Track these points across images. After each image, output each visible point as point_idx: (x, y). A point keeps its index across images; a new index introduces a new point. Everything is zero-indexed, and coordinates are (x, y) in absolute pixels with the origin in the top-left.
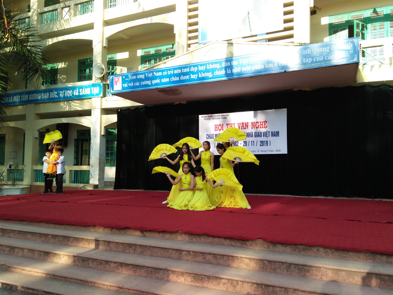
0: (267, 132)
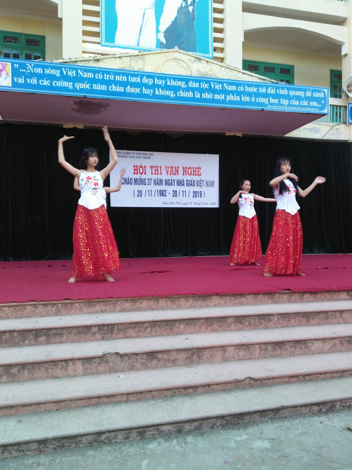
0: (201, 181)
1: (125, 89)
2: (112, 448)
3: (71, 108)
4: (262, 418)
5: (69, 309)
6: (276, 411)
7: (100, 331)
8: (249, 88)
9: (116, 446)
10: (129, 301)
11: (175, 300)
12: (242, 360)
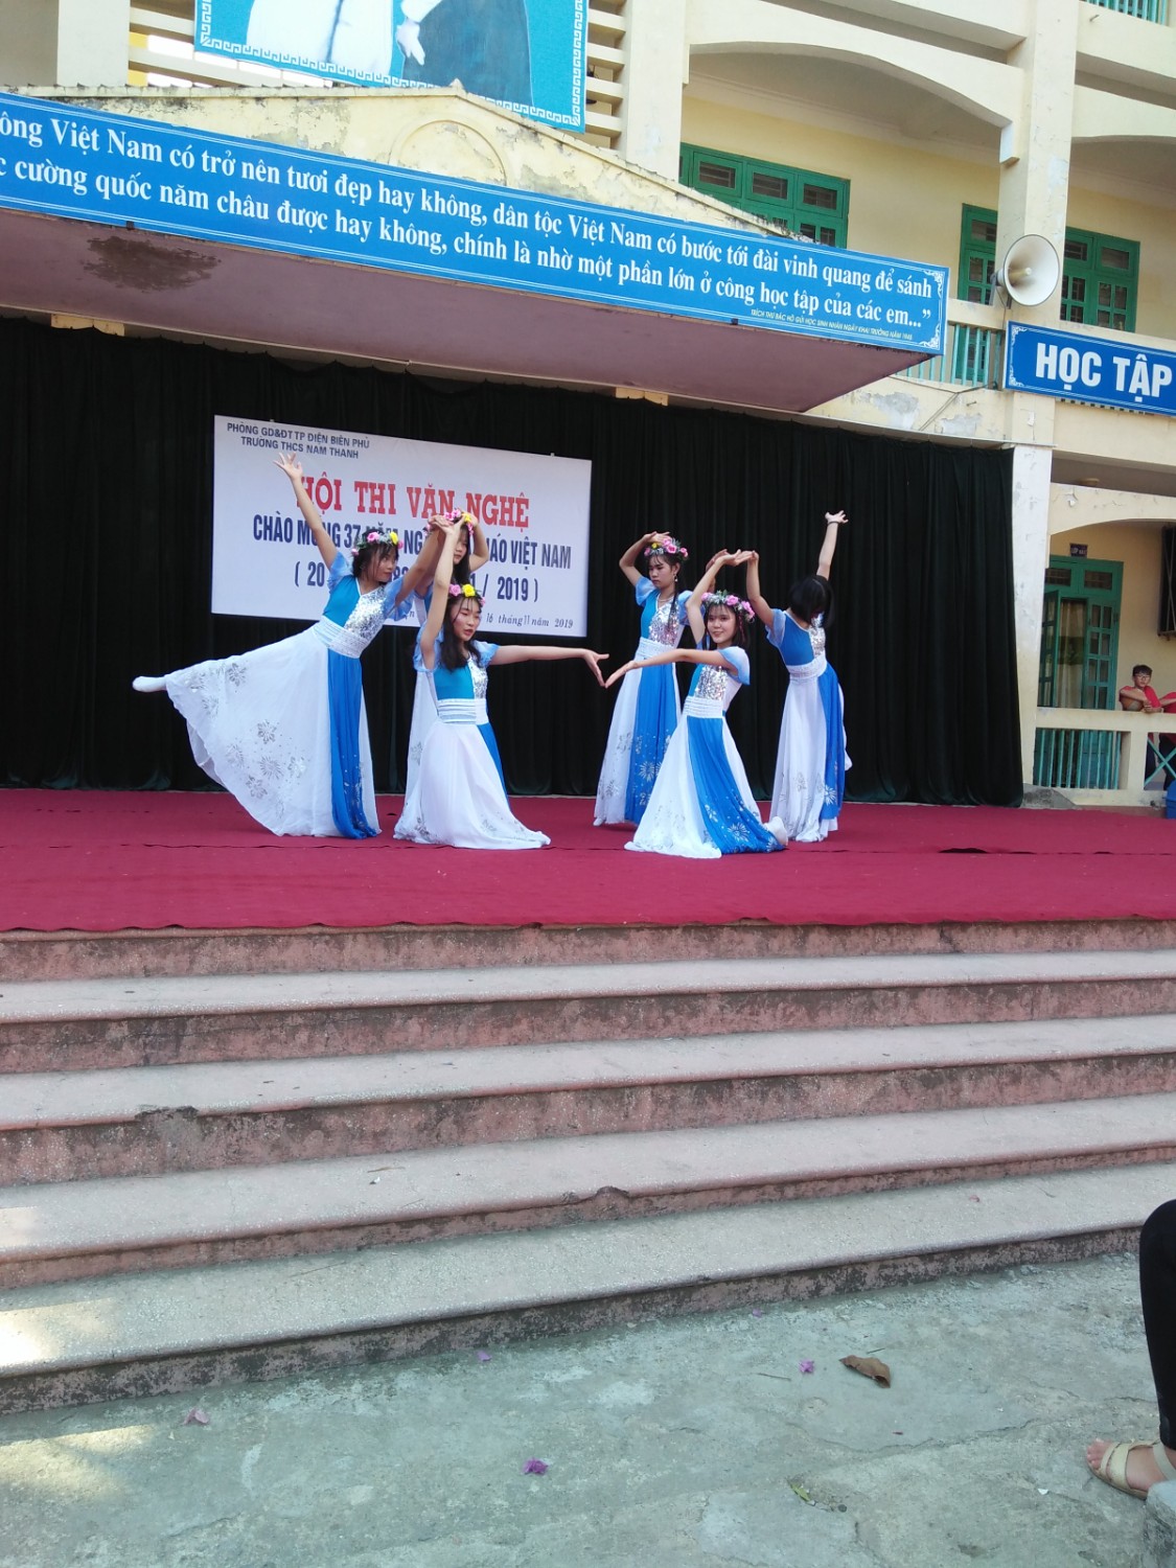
0: (527, 544)
1: (273, 213)
2: (151, 1411)
3: (82, 263)
4: (637, 1315)
5: (35, 962)
6: (682, 1293)
7: (138, 1036)
8: (695, 245)
9: (164, 1405)
10: (242, 941)
11: (398, 941)
12: (596, 1133)
